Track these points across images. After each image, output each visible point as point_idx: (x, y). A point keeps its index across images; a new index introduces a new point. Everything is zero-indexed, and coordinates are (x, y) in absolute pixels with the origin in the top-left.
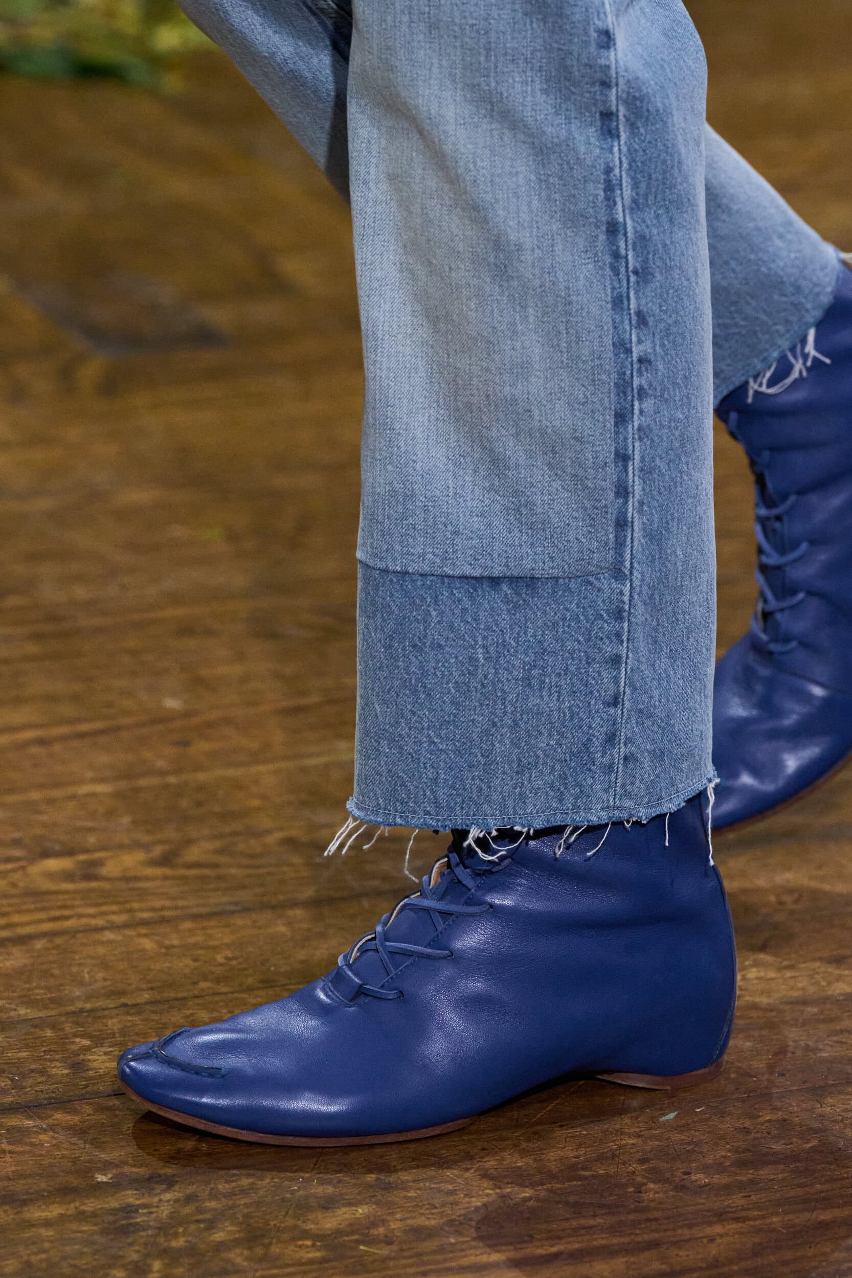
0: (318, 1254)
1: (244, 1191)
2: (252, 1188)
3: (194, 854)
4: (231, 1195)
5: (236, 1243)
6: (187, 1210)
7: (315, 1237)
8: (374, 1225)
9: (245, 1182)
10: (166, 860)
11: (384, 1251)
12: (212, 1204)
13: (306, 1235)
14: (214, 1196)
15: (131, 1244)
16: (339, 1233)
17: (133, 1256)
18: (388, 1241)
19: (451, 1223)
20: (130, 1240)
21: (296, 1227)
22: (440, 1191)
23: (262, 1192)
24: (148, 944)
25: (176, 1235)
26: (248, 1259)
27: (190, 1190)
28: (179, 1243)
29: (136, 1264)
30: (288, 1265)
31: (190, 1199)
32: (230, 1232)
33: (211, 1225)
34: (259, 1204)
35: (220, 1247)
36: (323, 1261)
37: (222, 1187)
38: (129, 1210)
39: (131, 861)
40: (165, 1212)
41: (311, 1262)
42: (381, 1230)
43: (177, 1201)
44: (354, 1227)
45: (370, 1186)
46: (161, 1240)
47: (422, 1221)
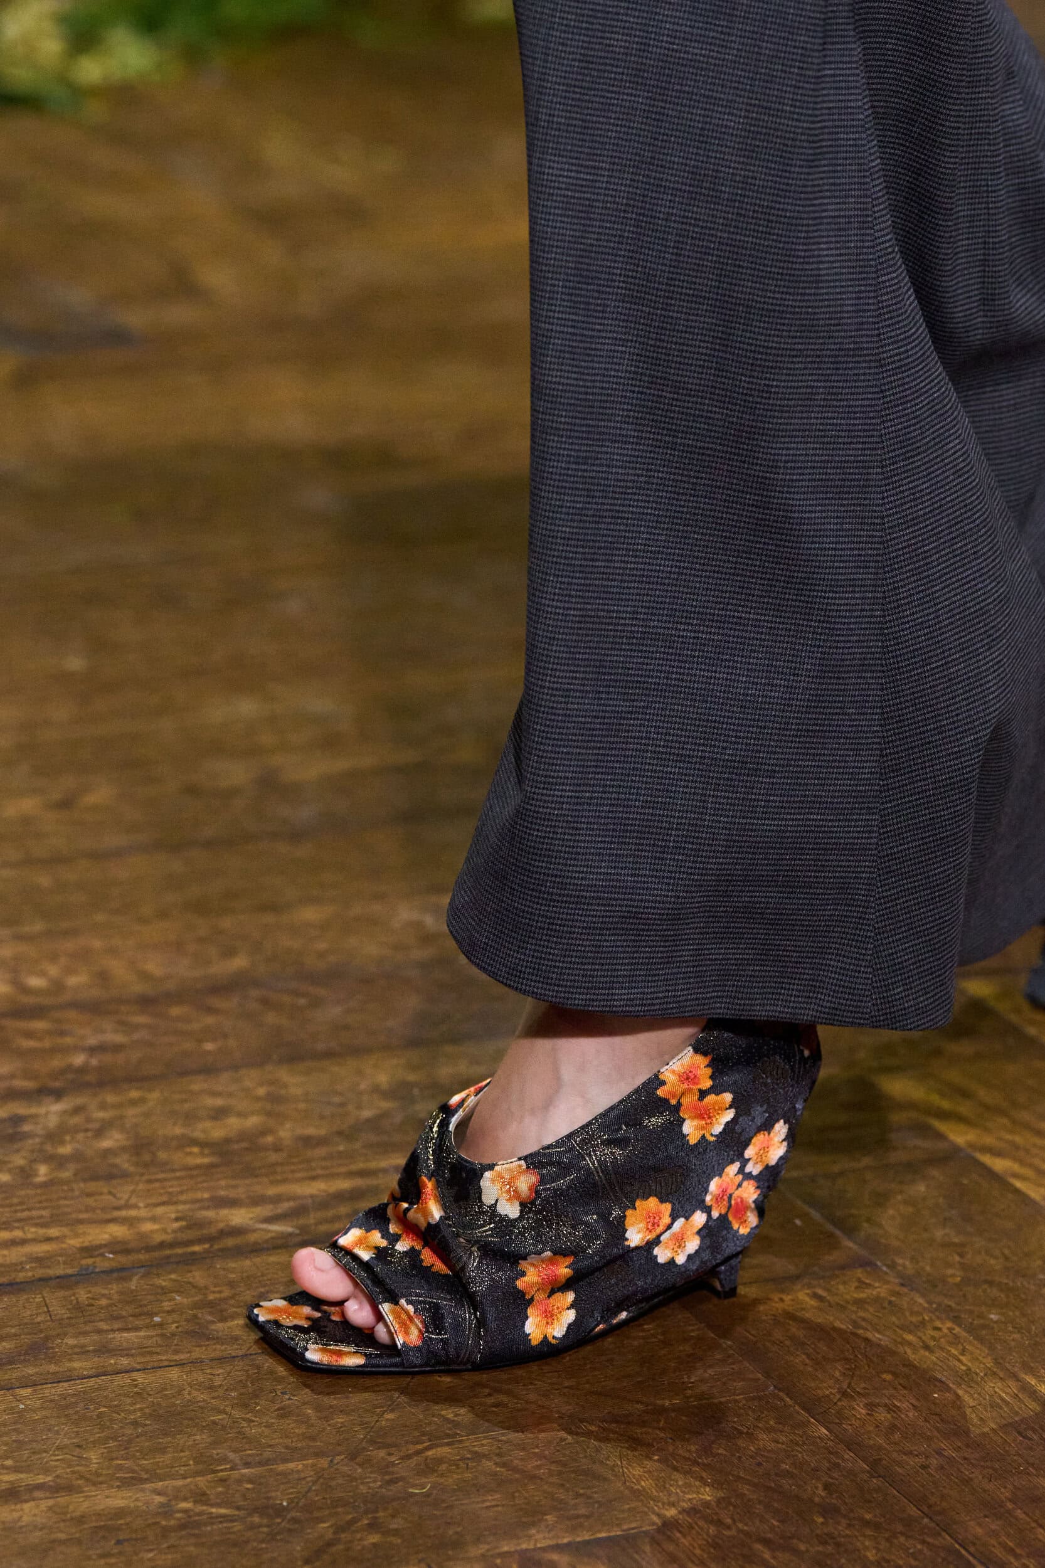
0: (206, 1160)
1: (133, 1103)
2: (142, 1100)
3: (93, 798)
4: (120, 1106)
5: (124, 1149)
6: (76, 1120)
7: (203, 1145)
8: (263, 1133)
9: (134, 1094)
10: (66, 804)
11: (273, 1157)
12: (101, 1115)
13: (194, 1142)
14: (103, 1106)
15: (18, 1151)
16: (227, 1141)
17: (19, 1161)
18: (277, 1149)
19: (340, 1133)
20: (16, 1146)
21: (183, 1136)
22: (329, 1103)
23: (151, 1104)
24: (44, 880)
25: (62, 1143)
26: (137, 1164)
27: (80, 1101)
28: (66, 1150)
29: (22, 1169)
30: (173, 1170)
31: (77, 1110)
32: (117, 1140)
33: (99, 1133)
34: (147, 1115)
35: (107, 1152)
36: (211, 1166)
37: (111, 1098)
38: (17, 1120)
39: (28, 805)
40: (53, 1122)
41: (198, 1167)
42: (270, 1139)
43: (65, 1112)
44: (242, 1136)
45: (258, 1099)
46: (48, 1148)
47: (311, 1131)
